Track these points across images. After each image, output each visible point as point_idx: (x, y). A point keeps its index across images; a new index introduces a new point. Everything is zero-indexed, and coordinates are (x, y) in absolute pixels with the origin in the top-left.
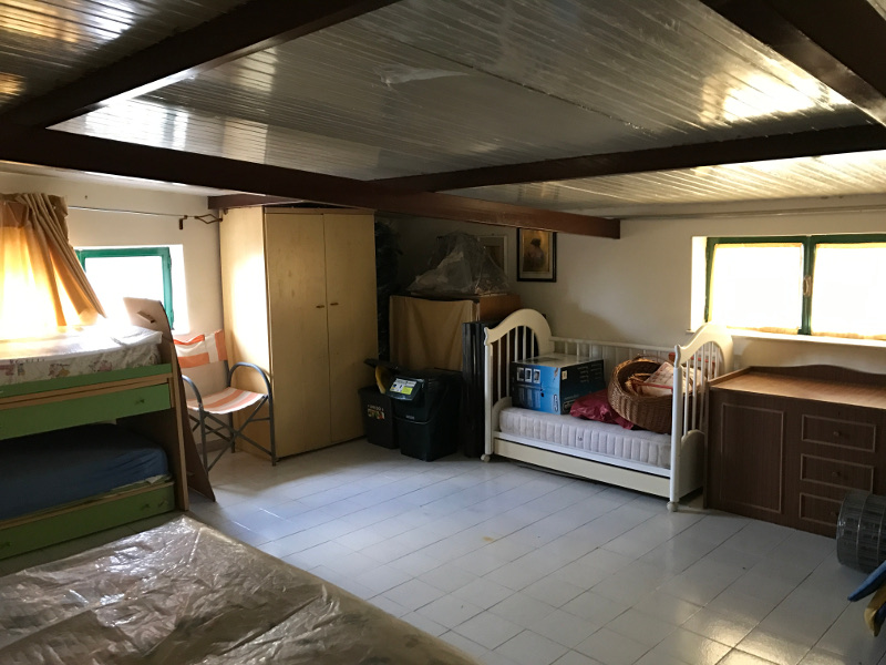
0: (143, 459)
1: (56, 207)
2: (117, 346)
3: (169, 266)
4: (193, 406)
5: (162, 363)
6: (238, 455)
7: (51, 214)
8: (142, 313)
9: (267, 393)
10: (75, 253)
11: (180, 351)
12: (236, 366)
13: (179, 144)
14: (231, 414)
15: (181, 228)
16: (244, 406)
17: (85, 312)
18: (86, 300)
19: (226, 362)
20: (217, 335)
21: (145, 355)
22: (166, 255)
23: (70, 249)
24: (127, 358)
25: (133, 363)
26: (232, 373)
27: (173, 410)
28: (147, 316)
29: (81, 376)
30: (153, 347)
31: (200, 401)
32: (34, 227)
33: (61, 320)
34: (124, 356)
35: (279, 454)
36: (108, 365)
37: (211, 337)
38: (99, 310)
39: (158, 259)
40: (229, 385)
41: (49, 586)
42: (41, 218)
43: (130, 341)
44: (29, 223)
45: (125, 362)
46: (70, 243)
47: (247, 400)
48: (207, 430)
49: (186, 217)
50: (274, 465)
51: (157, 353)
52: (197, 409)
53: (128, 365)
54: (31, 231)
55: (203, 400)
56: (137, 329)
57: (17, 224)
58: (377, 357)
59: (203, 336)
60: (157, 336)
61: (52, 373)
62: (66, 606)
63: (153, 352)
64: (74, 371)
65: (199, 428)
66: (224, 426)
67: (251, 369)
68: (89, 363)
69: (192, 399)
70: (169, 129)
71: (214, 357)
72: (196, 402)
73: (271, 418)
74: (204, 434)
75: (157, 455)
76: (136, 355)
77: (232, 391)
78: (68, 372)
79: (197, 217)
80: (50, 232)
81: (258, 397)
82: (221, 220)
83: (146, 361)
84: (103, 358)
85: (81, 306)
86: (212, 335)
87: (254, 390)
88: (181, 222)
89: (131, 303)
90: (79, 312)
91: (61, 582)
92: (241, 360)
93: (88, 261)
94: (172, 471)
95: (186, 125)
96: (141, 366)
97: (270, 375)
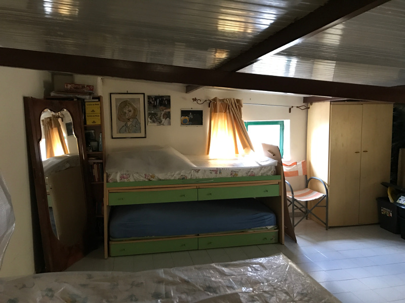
0: (265, 217)
1: (238, 104)
2: (258, 165)
3: (283, 129)
4: (289, 195)
5: (277, 174)
6: (309, 221)
7: (236, 107)
8: (269, 151)
9: (325, 194)
10: (244, 124)
11: (285, 169)
12: (311, 179)
13: (292, 74)
14: (307, 202)
15: (290, 112)
16: (313, 198)
17: (246, 149)
18: (247, 143)
19: (306, 176)
20: (303, 163)
21: (270, 170)
22: (282, 124)
23: (242, 121)
24: (262, 171)
25: (264, 173)
26: (309, 182)
27: (280, 197)
28: (272, 153)
29: (242, 177)
30: (273, 167)
31: (293, 193)
32: (230, 113)
33: (237, 152)
34: (260, 170)
35: (329, 225)
36: (253, 173)
37: (300, 163)
38: (252, 148)
39: (278, 126)
40: (307, 187)
41: (222, 274)
42: (232, 109)
43: (264, 164)
44: (228, 111)
45: (261, 173)
46: (242, 119)
47: (315, 196)
48: (295, 208)
49: (292, 107)
50: (327, 230)
51: (275, 170)
52: (291, 197)
53: (262, 174)
54: (228, 114)
55: (294, 193)
56: (267, 158)
57: (224, 111)
58: (389, 182)
59: (296, 163)
60: (275, 163)
61: (231, 174)
62: (228, 287)
63: (273, 169)
64: (240, 175)
65: (292, 205)
66: (303, 207)
67: (318, 181)
68: (246, 172)
69: (289, 191)
70: (288, 67)
71: (301, 173)
72: (291, 193)
73: (327, 206)
74: (293, 209)
75: (272, 216)
76: (265, 170)
77: (308, 190)
78: (237, 175)
79: (297, 107)
80: (235, 115)
81: (321, 195)
82: (309, 108)
83: (270, 173)
84: (252, 170)
85: (245, 146)
86: (301, 163)
87: (319, 191)
88: (290, 109)
89: (265, 146)
90: (244, 148)
91: (227, 274)
92: (314, 175)
93: (249, 127)
94: (278, 224)
95: (295, 65)
96: (267, 175)
97: (328, 185)
